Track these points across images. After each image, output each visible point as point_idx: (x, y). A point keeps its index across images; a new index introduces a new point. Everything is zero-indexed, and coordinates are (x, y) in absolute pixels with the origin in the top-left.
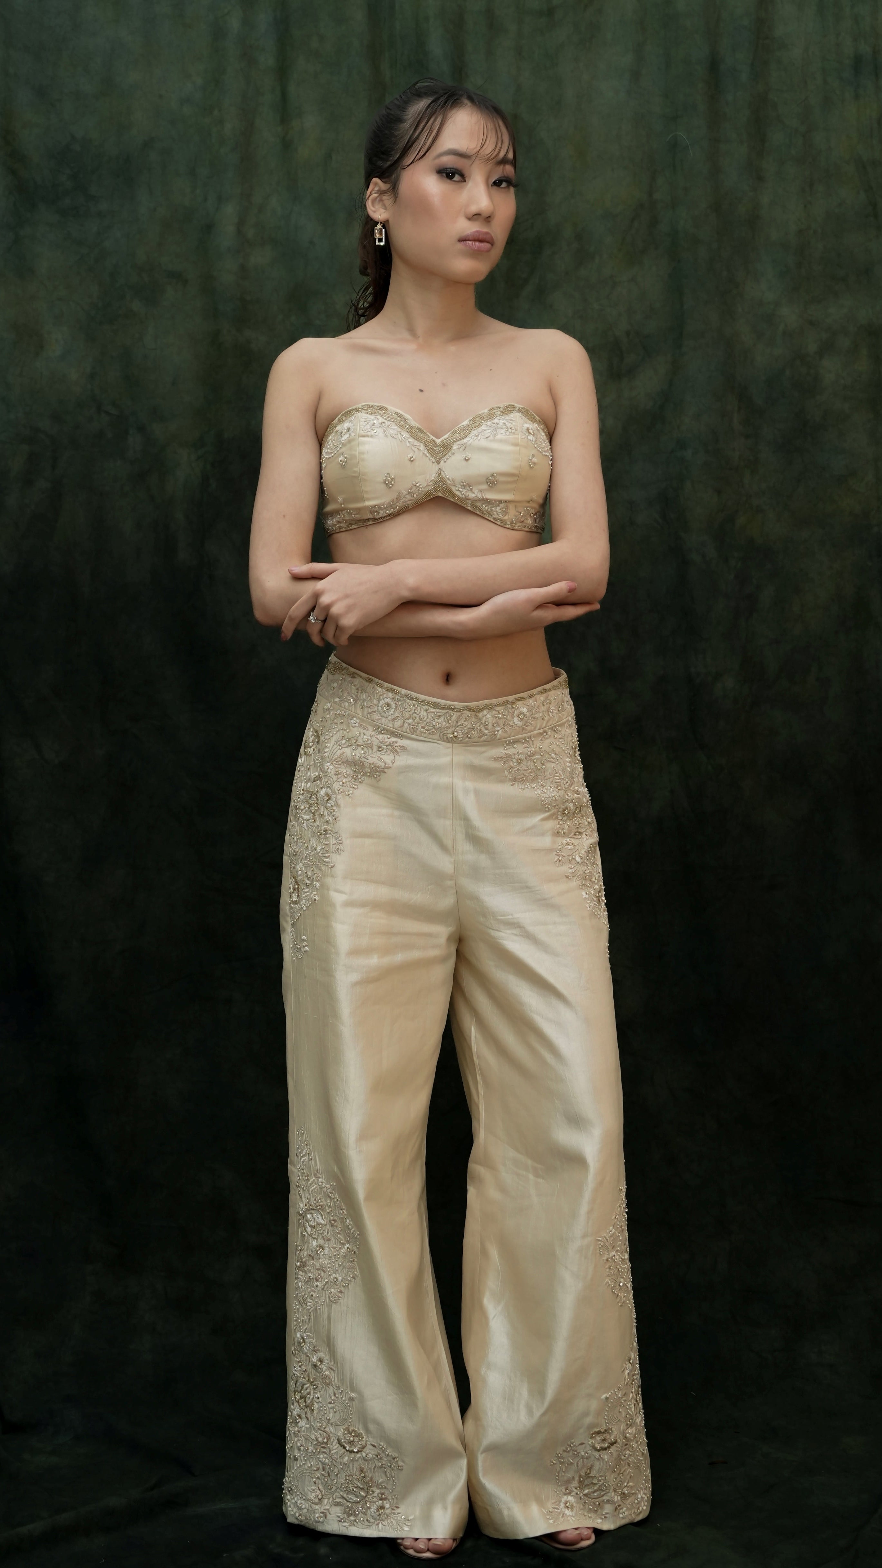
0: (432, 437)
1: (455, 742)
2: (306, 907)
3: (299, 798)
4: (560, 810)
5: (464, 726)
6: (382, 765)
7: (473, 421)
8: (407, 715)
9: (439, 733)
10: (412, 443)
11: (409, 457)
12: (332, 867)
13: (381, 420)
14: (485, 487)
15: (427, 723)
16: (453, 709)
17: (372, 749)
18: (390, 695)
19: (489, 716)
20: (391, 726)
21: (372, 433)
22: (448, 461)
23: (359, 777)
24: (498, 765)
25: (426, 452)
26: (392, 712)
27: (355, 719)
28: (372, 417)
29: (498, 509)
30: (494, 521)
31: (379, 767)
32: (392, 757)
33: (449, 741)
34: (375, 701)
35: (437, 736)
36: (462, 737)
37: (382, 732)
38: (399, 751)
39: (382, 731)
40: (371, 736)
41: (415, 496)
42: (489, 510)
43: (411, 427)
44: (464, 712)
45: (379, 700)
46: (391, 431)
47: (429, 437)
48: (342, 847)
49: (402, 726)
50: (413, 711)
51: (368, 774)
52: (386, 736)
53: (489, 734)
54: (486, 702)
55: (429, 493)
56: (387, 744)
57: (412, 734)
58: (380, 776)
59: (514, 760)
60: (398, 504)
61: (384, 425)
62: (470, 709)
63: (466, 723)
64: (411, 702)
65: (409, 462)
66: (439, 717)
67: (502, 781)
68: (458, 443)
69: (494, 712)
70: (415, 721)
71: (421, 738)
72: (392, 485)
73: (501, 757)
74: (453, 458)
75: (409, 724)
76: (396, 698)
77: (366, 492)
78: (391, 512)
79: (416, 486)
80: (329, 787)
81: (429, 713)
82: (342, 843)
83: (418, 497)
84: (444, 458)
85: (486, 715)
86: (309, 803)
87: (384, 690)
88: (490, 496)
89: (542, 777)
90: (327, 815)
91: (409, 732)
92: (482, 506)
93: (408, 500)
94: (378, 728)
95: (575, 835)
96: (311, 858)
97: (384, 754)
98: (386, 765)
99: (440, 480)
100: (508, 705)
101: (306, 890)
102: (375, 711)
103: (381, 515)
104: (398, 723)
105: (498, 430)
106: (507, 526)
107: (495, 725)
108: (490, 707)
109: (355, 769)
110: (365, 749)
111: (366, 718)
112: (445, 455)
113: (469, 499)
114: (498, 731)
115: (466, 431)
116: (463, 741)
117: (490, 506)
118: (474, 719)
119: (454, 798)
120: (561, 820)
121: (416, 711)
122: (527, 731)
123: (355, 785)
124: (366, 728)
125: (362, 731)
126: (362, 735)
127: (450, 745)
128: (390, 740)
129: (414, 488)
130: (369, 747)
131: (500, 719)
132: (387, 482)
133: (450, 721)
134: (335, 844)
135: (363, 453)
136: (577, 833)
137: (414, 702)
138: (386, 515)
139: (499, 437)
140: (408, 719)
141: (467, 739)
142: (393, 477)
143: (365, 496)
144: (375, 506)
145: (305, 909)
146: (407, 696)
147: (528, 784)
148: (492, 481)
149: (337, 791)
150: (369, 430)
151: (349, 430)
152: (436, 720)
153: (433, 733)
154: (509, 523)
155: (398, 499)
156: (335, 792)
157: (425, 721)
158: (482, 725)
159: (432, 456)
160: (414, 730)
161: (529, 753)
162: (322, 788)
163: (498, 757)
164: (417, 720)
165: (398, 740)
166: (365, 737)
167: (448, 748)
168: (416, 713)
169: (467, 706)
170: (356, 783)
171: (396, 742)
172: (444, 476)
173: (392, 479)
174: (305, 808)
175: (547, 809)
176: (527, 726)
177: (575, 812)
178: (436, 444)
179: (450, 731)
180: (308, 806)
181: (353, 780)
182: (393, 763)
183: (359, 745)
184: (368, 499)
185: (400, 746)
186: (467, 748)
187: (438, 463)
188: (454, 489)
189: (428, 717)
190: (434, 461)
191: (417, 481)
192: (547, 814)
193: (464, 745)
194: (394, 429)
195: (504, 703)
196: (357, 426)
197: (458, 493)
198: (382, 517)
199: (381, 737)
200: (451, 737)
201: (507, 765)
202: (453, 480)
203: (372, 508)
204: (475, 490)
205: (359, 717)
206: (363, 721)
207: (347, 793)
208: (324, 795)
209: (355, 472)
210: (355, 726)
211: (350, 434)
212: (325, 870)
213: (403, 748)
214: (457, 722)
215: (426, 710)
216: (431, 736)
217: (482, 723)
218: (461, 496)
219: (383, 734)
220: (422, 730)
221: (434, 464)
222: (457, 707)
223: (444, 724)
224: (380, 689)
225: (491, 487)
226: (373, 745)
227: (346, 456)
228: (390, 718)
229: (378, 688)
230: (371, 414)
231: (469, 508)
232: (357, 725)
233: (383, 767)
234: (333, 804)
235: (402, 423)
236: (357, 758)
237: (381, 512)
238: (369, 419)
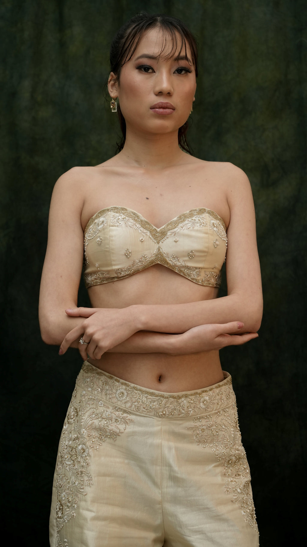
0: (154, 227)
1: (164, 418)
2: (67, 520)
3: (64, 451)
4: (226, 461)
5: (170, 407)
6: (118, 431)
7: (180, 217)
8: (134, 400)
9: (154, 411)
10: (142, 231)
11: (140, 239)
12: (85, 495)
13: (123, 216)
14: (187, 258)
15: (146, 405)
16: (163, 397)
17: (112, 421)
18: (124, 387)
19: (185, 402)
20: (124, 406)
21: (118, 224)
22: (164, 242)
23: (103, 438)
24: (190, 432)
25: (151, 237)
26: (124, 398)
27: (101, 402)
28: (118, 215)
29: (194, 273)
30: (191, 280)
31: (116, 432)
32: (124, 426)
33: (160, 417)
34: (114, 390)
35: (152, 414)
36: (168, 415)
37: (118, 410)
38: (128, 422)
39: (118, 409)
40: (111, 413)
41: (144, 263)
42: (189, 273)
43: (142, 221)
44: (170, 399)
45: (117, 390)
46: (130, 223)
47: (152, 227)
48: (92, 482)
49: (131, 407)
50: (138, 397)
51: (109, 437)
52: (121, 413)
53: (184, 413)
54: (184, 393)
55: (152, 262)
56: (121, 417)
57: (137, 412)
58: (116, 438)
59: (200, 430)
60: (133, 268)
61: (125, 219)
62: (173, 397)
63: (171, 406)
64: (137, 391)
65: (140, 242)
66: (154, 401)
67: (192, 442)
68: (171, 231)
69: (189, 400)
70: (139, 404)
71: (142, 415)
72: (130, 256)
73: (192, 427)
74: (167, 240)
75: (135, 406)
76: (128, 389)
77: (114, 260)
78: (128, 273)
79: (144, 257)
80: (84, 444)
81: (148, 399)
82: (92, 480)
83: (146, 264)
84: (162, 240)
85: (183, 401)
86: (70, 454)
87: (120, 384)
88: (190, 264)
89: (216, 441)
90: (82, 461)
91: (135, 410)
92: (185, 271)
93: (139, 266)
94: (116, 408)
95: (236, 476)
96: (72, 489)
97: (119, 424)
98: (121, 431)
99: (159, 254)
100: (197, 395)
101: (68, 510)
102: (114, 397)
103: (122, 275)
104: (129, 405)
105: (196, 224)
106: (199, 283)
107: (189, 407)
108: (186, 396)
109: (100, 433)
110: (107, 421)
111: (108, 401)
112: (162, 238)
113: (177, 266)
114: (190, 411)
115: (176, 224)
116: (169, 417)
117: (189, 271)
118: (176, 404)
119: (162, 454)
120: (227, 466)
121: (140, 397)
122: (208, 412)
123: (100, 443)
124: (108, 408)
125: (105, 409)
126: (105, 412)
127: (160, 419)
128: (123, 416)
129: (143, 258)
130: (110, 419)
131: (192, 403)
132: (127, 255)
133: (161, 404)
134: (87, 480)
135: (112, 237)
136: (237, 475)
137: (139, 392)
138: (125, 275)
139: (196, 228)
140: (135, 402)
141: (171, 416)
142: (130, 251)
143: (113, 263)
144: (119, 269)
145: (66, 521)
146: (134, 388)
147: (207, 444)
148: (191, 255)
149: (89, 447)
150: (116, 222)
151: (103, 222)
152: (152, 403)
153: (150, 412)
154: (200, 281)
155: (133, 265)
156: (88, 448)
157: (145, 404)
158: (181, 407)
159: (155, 239)
160: (138, 409)
161: (209, 425)
162: (79, 445)
163: (190, 428)
164: (141, 403)
165: (128, 415)
166: (107, 413)
167: (160, 421)
168: (139, 399)
169: (172, 395)
170: (101, 442)
171: (127, 417)
172: (162, 251)
173: (130, 253)
174: (68, 457)
175: (218, 460)
176: (208, 408)
177: (235, 462)
178: (157, 231)
179: (161, 410)
180: (70, 456)
181: (99, 440)
182: (125, 430)
183: (103, 418)
184: (115, 265)
185: (129, 419)
186: (171, 421)
187: (158, 243)
188: (167, 259)
189: (147, 401)
190: (156, 242)
191: (145, 254)
192: (217, 463)
193: (169, 419)
194: (131, 222)
195: (194, 394)
196: (108, 220)
197: (170, 262)
198: (123, 276)
199: (117, 413)
200: (161, 415)
201: (195, 433)
202: (167, 254)
203: (117, 271)
204: (181, 260)
205: (104, 401)
206: (106, 403)
207: (95, 448)
208: (81, 449)
209: (107, 248)
210: (101, 406)
211: (104, 225)
212: (81, 497)
213: (131, 421)
214: (165, 405)
215: (146, 397)
216: (149, 413)
217: (181, 406)
218: (172, 263)
219: (118, 411)
220: (143, 409)
221: (155, 244)
222: (165, 395)
223: (157, 406)
224: (117, 383)
225: (191, 259)
226: (112, 418)
227: (101, 238)
228: (123, 402)
229: (116, 382)
230: (117, 213)
231: (177, 272)
232: (102, 405)
233: (118, 432)
234: (86, 455)
235: (136, 218)
236: (102, 426)
237: (123, 273)
238: (116, 216)
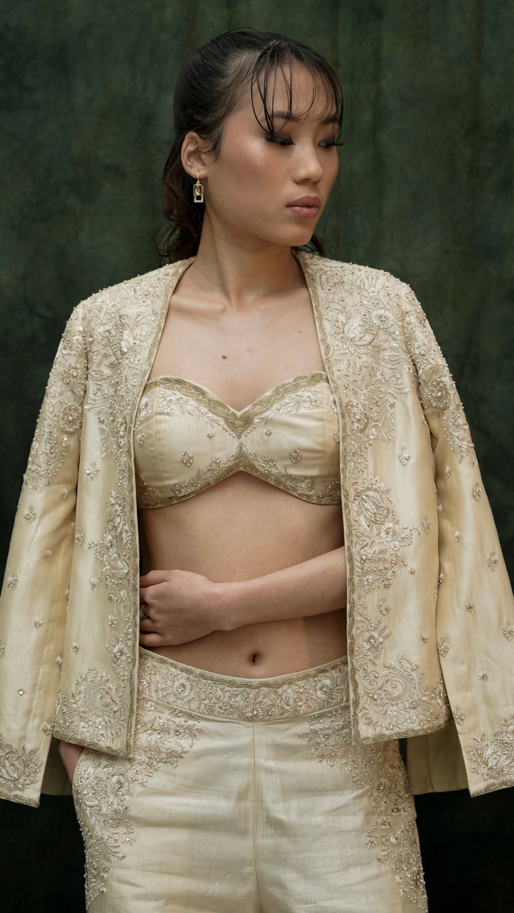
0: (233, 410)
1: (255, 721)
3: (81, 781)
4: (374, 786)
5: (264, 703)
6: (179, 750)
7: (277, 391)
8: (203, 696)
9: (238, 712)
10: (211, 418)
11: (208, 434)
12: (123, 857)
13: (179, 395)
14: (289, 462)
15: (224, 703)
16: (250, 686)
17: (169, 734)
18: (185, 675)
19: (290, 692)
20: (188, 708)
21: (169, 410)
22: (249, 435)
23: (155, 764)
24: (304, 742)
25: (225, 427)
26: (187, 693)
27: (150, 702)
28: (170, 392)
29: (303, 485)
30: (298, 497)
31: (176, 752)
32: (189, 741)
33: (250, 720)
34: (169, 682)
35: (235, 716)
36: (262, 716)
37: (179, 715)
38: (197, 734)
39: (178, 713)
40: (168, 720)
41: (216, 472)
42: (294, 486)
43: (210, 400)
44: (261, 688)
45: (174, 681)
46: (189, 407)
47: (229, 410)
49: (198, 708)
50: (208, 692)
51: (165, 760)
52: (183, 719)
53: (291, 710)
54: (285, 676)
55: (230, 469)
56: (185, 727)
57: (210, 715)
58: (177, 762)
59: (321, 736)
60: (199, 482)
61: (181, 400)
62: (267, 685)
63: (264, 700)
64: (205, 681)
65: (208, 439)
66: (237, 695)
67: (310, 759)
68: (260, 416)
69: (294, 687)
70: (212, 701)
71: (219, 719)
72: (190, 463)
73: (306, 733)
74: (255, 432)
75: (206, 705)
76: (191, 678)
78: (192, 490)
79: (216, 462)
80: (122, 774)
81: (225, 692)
82: (133, 833)
83: (219, 473)
84: (245, 432)
85: (286, 691)
86: (94, 789)
87: (178, 670)
88: (293, 472)
89: (353, 752)
90: (116, 803)
91: (207, 713)
92: (286, 482)
93: (211, 478)
94: (174, 711)
95: (393, 812)
96: (96, 848)
97: (181, 738)
98: (184, 750)
99: (241, 455)
100: (309, 678)
102: (170, 694)
103: (182, 494)
104: (194, 705)
105: (301, 404)
106: (313, 502)
107: (297, 700)
108: (290, 682)
109: (150, 755)
110: (162, 734)
111: (161, 701)
112: (246, 429)
113: (273, 475)
114: (301, 706)
115: (268, 403)
116: (264, 719)
117: (294, 482)
118: (273, 696)
120: (377, 796)
121: (212, 691)
122: (333, 704)
123: (150, 773)
124: (162, 712)
125: (157, 714)
126: (158, 719)
127: (250, 724)
128: (187, 724)
129: (214, 465)
130: (165, 731)
131: (302, 693)
132: (185, 462)
133: (248, 699)
134: (125, 833)
135: (159, 432)
136: (395, 810)
137: (209, 681)
138: (188, 493)
139: (302, 411)
140: (204, 700)
141: (268, 717)
142: (191, 456)
143: (164, 475)
144: (176, 485)
146: (202, 676)
147: (337, 760)
148: (296, 457)
149: (130, 779)
150: (166, 407)
152: (233, 699)
153: (232, 713)
154: (315, 498)
155: (198, 476)
156: (128, 780)
157: (222, 701)
158: (283, 702)
159: (232, 430)
160: (211, 710)
161: (337, 728)
162: (114, 775)
163: (303, 734)
164: (214, 700)
165: (196, 723)
166: (161, 721)
167: (248, 727)
168: (211, 693)
169: (265, 682)
170: (151, 771)
171: (194, 725)
172: (246, 451)
173: (190, 458)
174: (88, 793)
175: (360, 786)
176: (332, 699)
177: (391, 787)
178: (236, 417)
179: (249, 709)
180: (93, 792)
181: (148, 767)
182: (191, 746)
183: (155, 730)
184: (168, 479)
185: (197, 729)
186: (268, 726)
187: (239, 437)
188: (256, 463)
189: (224, 697)
190: (234, 436)
191: (217, 458)
192: (360, 791)
193: (264, 723)
194: (192, 404)
195: (304, 677)
196: (154, 402)
197: (260, 468)
198: (185, 496)
199: (177, 720)
200: (251, 717)
201: (313, 742)
202: (255, 455)
203: (173, 487)
204: (279, 466)
205: (154, 701)
206: (158, 704)
207: (140, 781)
208: (115, 782)
209: (152, 452)
210: (151, 710)
211: (147, 411)
212: (114, 861)
213: (200, 731)
214: (255, 700)
215: (222, 690)
216: (230, 716)
217: (282, 700)
218: (264, 471)
219: (179, 717)
220: (220, 710)
221: (235, 439)
222: (253, 684)
223: (242, 702)
225: (295, 462)
226: (169, 729)
227: (143, 434)
228: (185, 700)
229: (172, 669)
230: (169, 389)
231: (273, 484)
232: (152, 708)
233: (180, 752)
234: (124, 792)
235: (200, 397)
236: (153, 742)
237: (183, 490)
238: (166, 395)
